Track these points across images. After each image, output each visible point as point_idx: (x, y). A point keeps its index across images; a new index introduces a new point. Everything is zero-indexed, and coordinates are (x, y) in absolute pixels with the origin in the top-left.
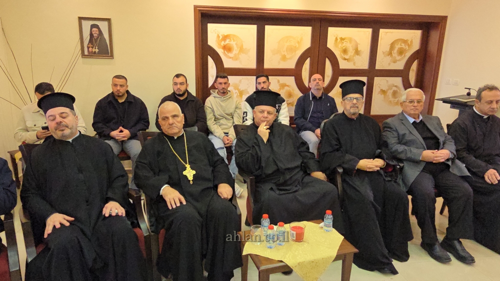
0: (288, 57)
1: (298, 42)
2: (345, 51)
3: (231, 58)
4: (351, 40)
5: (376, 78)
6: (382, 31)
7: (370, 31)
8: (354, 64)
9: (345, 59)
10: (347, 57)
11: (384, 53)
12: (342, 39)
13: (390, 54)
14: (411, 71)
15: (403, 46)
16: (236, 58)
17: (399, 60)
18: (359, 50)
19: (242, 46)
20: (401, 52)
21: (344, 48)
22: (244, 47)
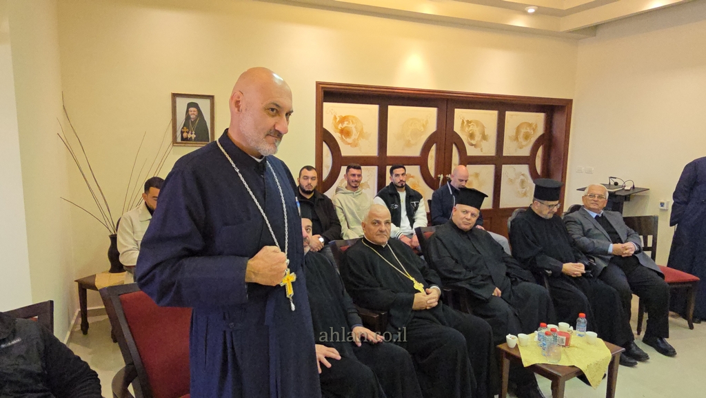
0: (412, 142)
2: (472, 136)
3: (349, 144)
4: (477, 123)
5: (503, 166)
6: (508, 114)
7: (495, 113)
10: (474, 142)
12: (468, 122)
14: (537, 158)
15: (528, 130)
16: (354, 145)
19: (362, 129)
20: (527, 137)
21: (471, 132)
22: (365, 131)
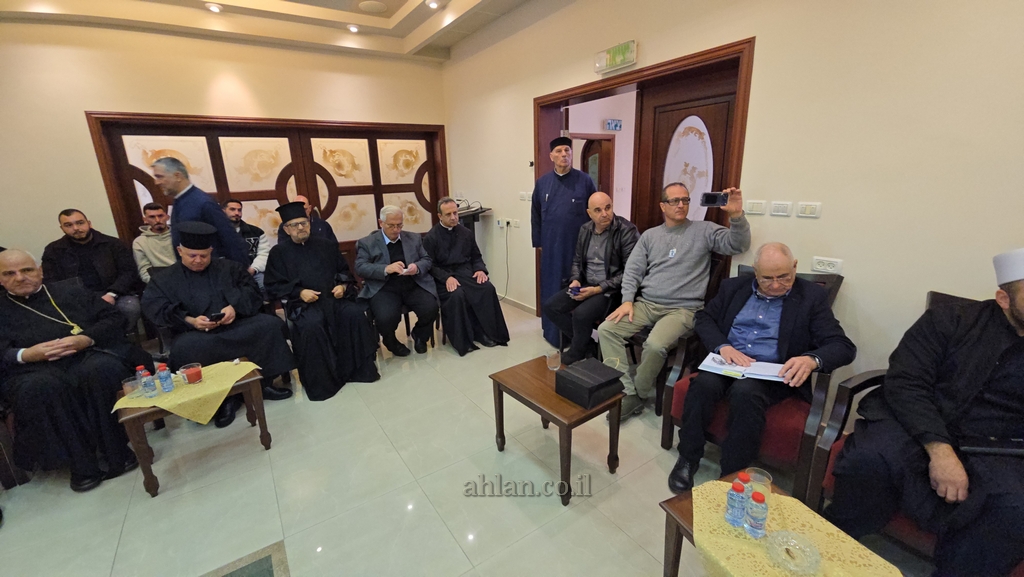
0: (262, 175)
1: (273, 157)
2: (339, 166)
5: (384, 194)
6: (380, 142)
7: (365, 141)
8: (355, 180)
9: (342, 175)
10: (343, 172)
11: (387, 166)
12: (331, 152)
13: (395, 166)
15: (408, 157)
17: (407, 173)
18: (357, 163)
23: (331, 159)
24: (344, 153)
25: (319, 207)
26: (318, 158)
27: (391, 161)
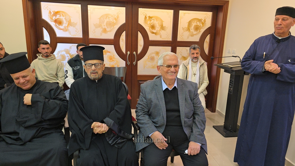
3: (61, 29)
6: (181, 12)
8: (161, 37)
9: (153, 33)
12: (150, 17)
15: (198, 24)
16: (65, 30)
17: (195, 35)
18: (164, 26)
19: (70, 20)
20: (197, 28)
21: (152, 24)
22: (72, 21)
23: (149, 22)
24: (157, 18)
25: (137, 52)
26: (141, 21)
27: (186, 25)
